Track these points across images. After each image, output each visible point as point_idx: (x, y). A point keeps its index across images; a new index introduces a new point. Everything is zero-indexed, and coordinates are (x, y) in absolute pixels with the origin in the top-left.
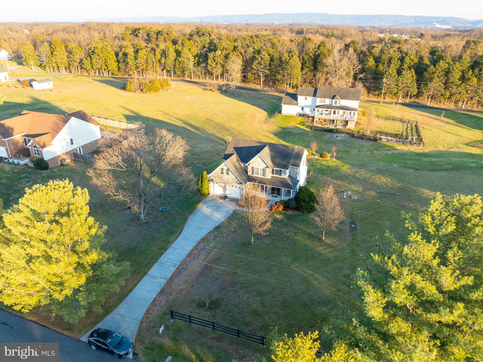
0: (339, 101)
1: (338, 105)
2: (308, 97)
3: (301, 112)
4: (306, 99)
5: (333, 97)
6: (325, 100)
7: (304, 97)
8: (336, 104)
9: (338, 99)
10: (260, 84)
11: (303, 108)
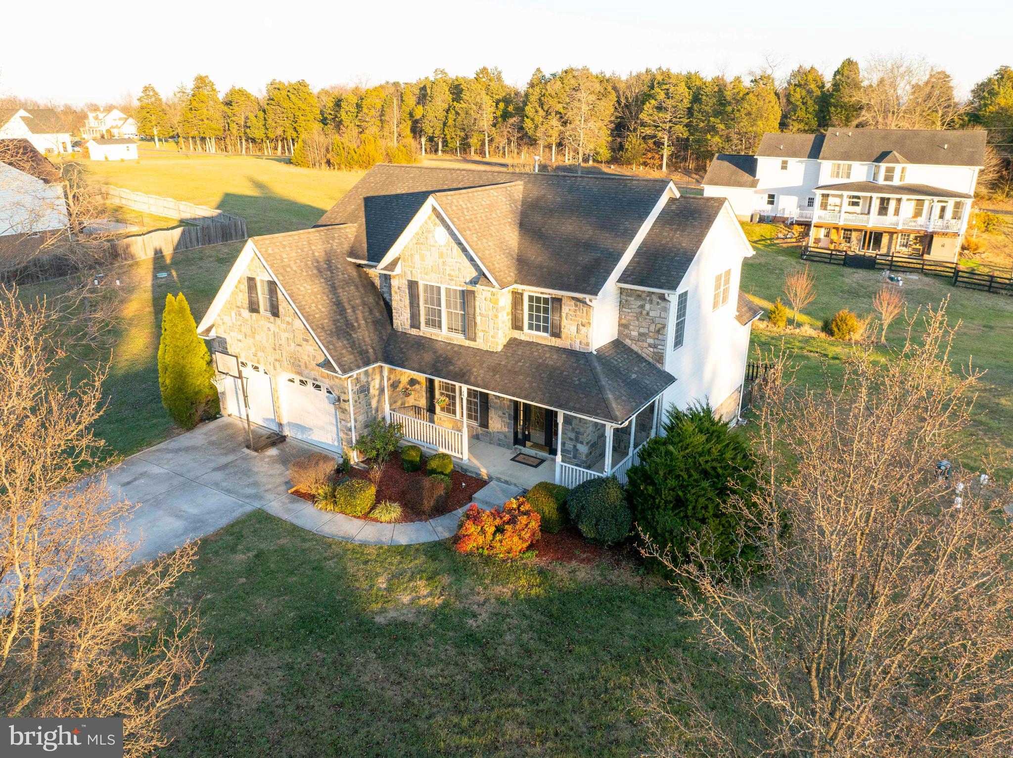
0: (903, 170)
1: (896, 182)
2: (792, 162)
3: (767, 210)
4: (784, 167)
5: (882, 157)
6: (850, 167)
7: (777, 161)
8: (888, 178)
9: (897, 162)
10: (661, 166)
11: (772, 196)
